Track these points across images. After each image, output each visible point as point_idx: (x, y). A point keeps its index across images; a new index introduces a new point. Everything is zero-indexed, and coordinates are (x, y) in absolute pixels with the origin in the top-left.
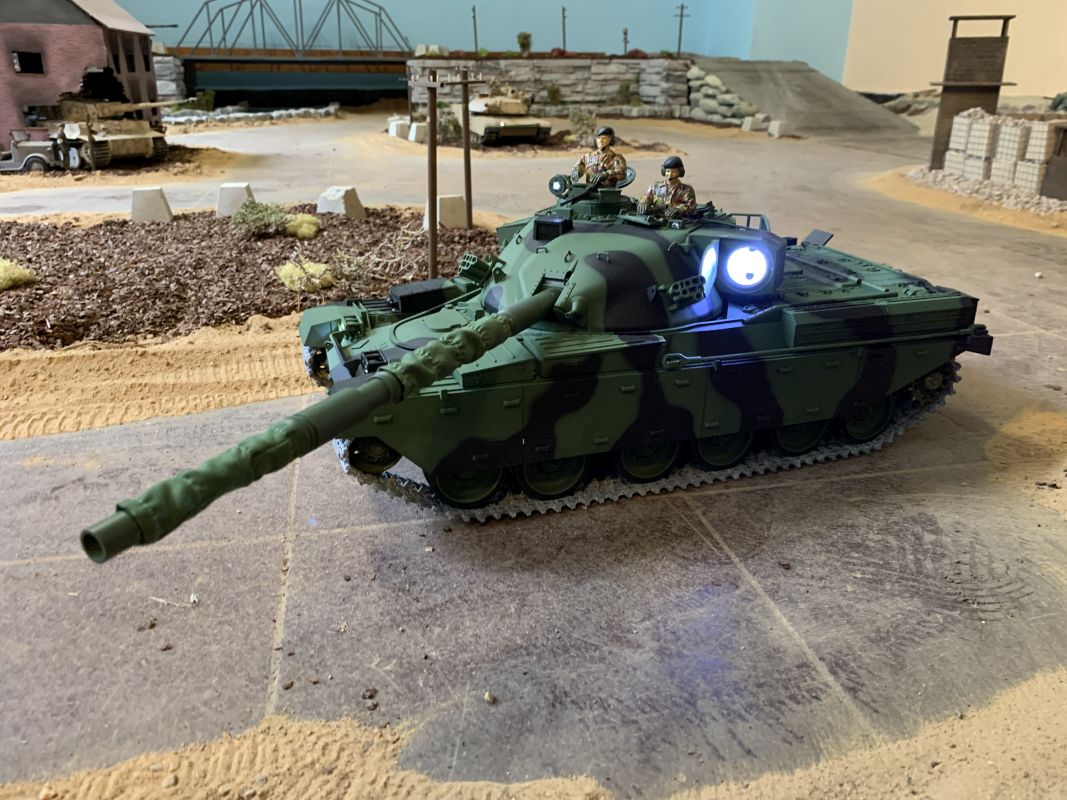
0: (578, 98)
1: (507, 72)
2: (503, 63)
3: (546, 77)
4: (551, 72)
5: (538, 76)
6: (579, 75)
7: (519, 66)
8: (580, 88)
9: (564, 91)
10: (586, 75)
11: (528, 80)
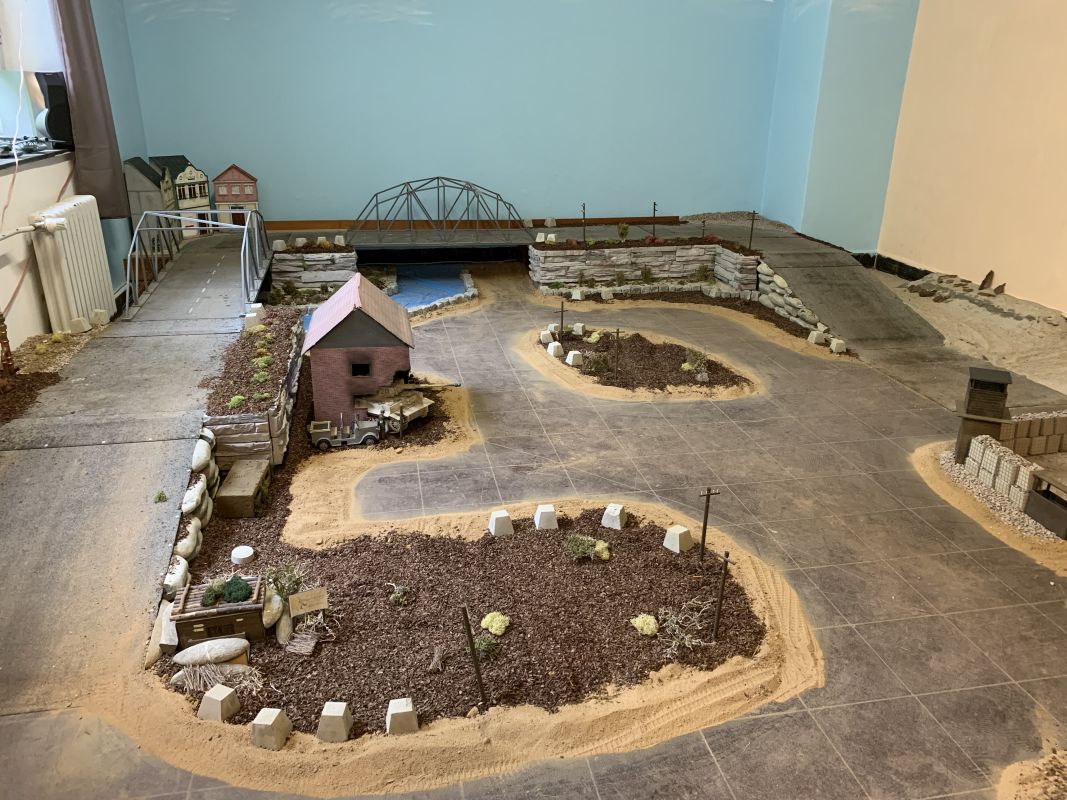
0: (666, 275)
1: (610, 257)
2: (607, 251)
3: (639, 261)
4: (644, 256)
5: (633, 260)
6: (666, 258)
7: (619, 253)
8: (667, 268)
9: (654, 270)
10: (672, 257)
11: (627, 263)
